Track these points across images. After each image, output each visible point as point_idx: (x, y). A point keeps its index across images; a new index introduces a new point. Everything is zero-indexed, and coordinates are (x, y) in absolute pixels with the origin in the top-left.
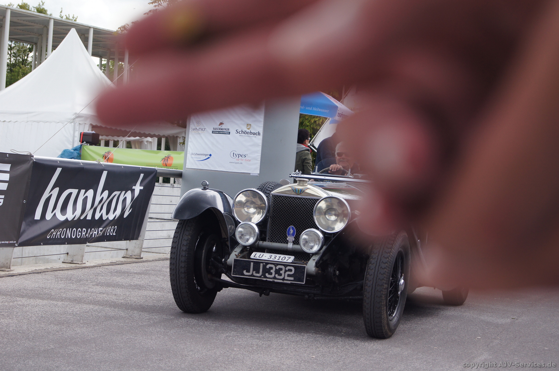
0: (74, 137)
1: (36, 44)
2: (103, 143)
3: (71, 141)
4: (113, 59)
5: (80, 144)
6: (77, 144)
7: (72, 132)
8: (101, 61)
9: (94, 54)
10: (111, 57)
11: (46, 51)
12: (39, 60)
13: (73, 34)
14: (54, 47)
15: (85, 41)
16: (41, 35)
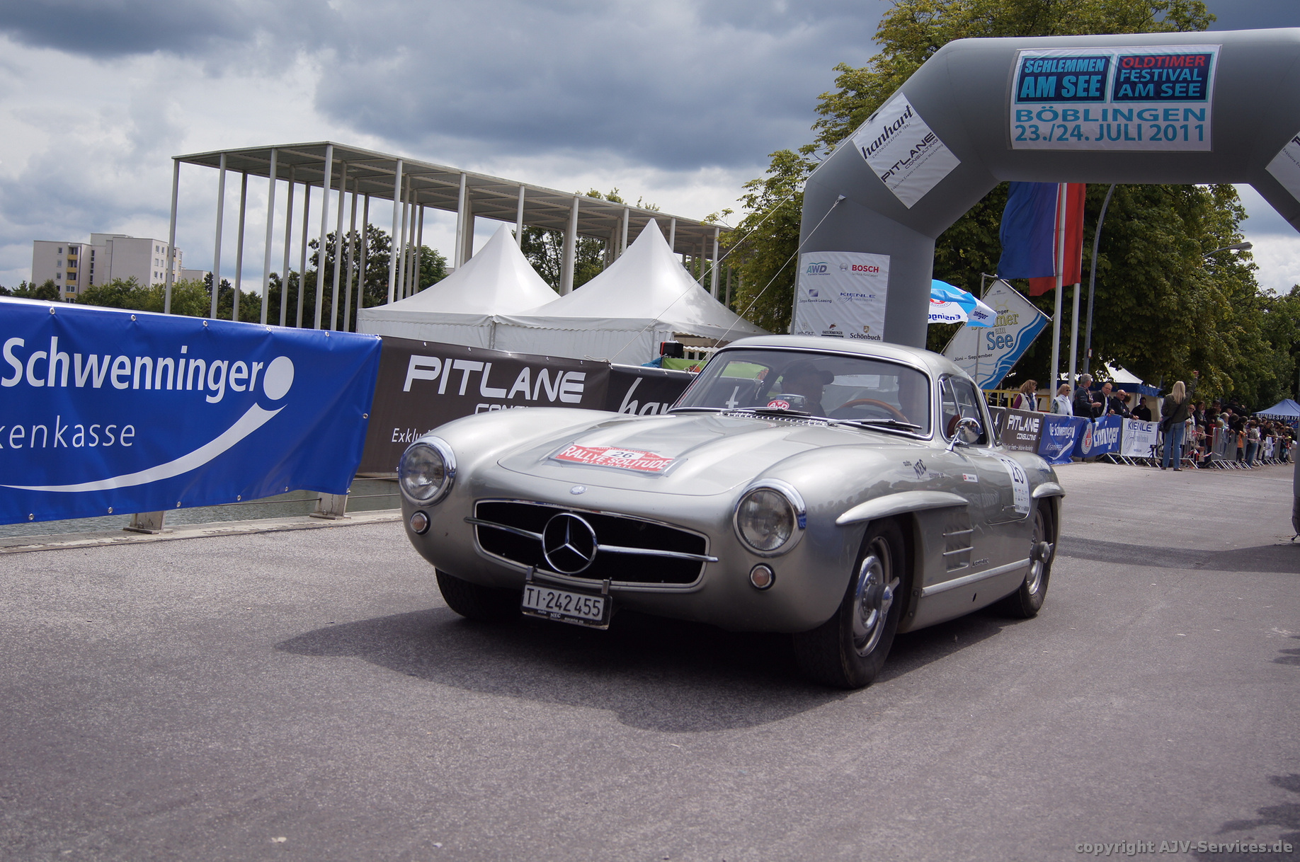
0: (653, 347)
1: (608, 239)
2: (686, 355)
3: (650, 353)
4: (699, 256)
5: (660, 356)
6: (657, 356)
7: (651, 343)
8: (684, 259)
9: (676, 251)
10: (697, 253)
11: (620, 248)
12: (611, 258)
13: (653, 225)
14: (630, 242)
15: (667, 235)
16: (615, 227)
